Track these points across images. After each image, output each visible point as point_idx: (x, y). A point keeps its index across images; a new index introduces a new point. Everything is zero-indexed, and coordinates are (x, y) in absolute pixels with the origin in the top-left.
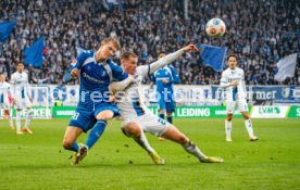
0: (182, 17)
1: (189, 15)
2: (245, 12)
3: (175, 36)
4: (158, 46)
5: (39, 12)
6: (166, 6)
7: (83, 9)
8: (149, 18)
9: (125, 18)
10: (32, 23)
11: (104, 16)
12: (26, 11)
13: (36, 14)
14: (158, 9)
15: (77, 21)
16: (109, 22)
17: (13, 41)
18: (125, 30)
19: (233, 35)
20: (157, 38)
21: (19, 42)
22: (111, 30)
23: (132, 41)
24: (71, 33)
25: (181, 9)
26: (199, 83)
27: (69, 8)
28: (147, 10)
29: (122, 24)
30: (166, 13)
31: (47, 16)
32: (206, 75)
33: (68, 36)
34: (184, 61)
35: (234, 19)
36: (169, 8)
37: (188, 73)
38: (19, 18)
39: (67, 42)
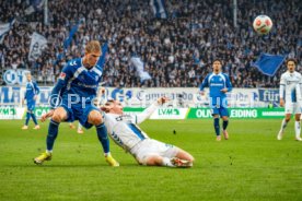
0: (231, 25)
1: (238, 23)
2: (291, 20)
3: (225, 42)
4: (209, 52)
5: (98, 19)
6: (217, 14)
7: (140, 17)
8: (201, 26)
9: (179, 26)
10: (91, 30)
11: (158, 24)
12: (87, 19)
13: (96, 22)
14: (209, 18)
15: (134, 28)
16: (163, 29)
17: (74, 47)
18: (178, 37)
19: (279, 41)
20: (208, 44)
21: (79, 48)
22: (165, 37)
23: (184, 47)
24: (128, 39)
25: (230, 18)
26: (247, 86)
27: (127, 16)
28: (199, 18)
29: (176, 31)
30: (217, 21)
31: (105, 24)
32: (254, 79)
33: (125, 42)
34: (233, 66)
35: (279, 27)
36: (220, 16)
37: (237, 77)
38: (80, 26)
39: (125, 48)
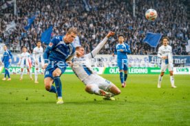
0: (132, 15)
1: (136, 14)
2: (169, 12)
3: (128, 26)
4: (118, 32)
5: (48, 12)
6: (123, 9)
7: (74, 11)
8: (112, 16)
9: (99, 16)
10: (44, 19)
11: (86, 14)
12: (41, 11)
13: (46, 13)
14: (118, 11)
15: (70, 17)
16: (89, 18)
17: (33, 29)
18: (98, 23)
19: (161, 26)
20: (117, 28)
21: (36, 30)
22: (90, 23)
23: (102, 29)
24: (66, 24)
25: (131, 11)
26: (141, 54)
27: (66, 10)
28: (111, 11)
29: (97, 19)
30: (123, 13)
31: (52, 14)
32: (146, 49)
33: (65, 26)
34: (133, 41)
35: (162, 17)
36: (124, 9)
37: (135, 48)
38: (37, 16)
39: (65, 30)
